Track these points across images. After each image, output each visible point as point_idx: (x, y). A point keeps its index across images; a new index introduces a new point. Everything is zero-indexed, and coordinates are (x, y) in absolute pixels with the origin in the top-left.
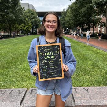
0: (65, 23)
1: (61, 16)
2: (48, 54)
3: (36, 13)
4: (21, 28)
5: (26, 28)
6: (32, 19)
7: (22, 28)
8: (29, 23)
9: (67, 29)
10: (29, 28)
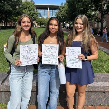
0: (62, 17)
1: (59, 10)
9: (64, 23)
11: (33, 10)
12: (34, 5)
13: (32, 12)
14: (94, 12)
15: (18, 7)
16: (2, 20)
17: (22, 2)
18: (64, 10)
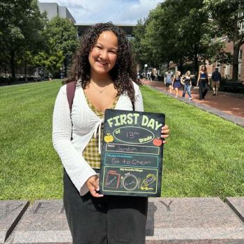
0: (141, 52)
1: (132, 36)
3: (73, 28)
4: (38, 62)
5: (50, 61)
6: (66, 40)
7: (40, 61)
8: (56, 51)
9: (146, 66)
10: (57, 62)
11: (74, 38)
12: (76, 26)
13: (70, 42)
17: (47, 20)
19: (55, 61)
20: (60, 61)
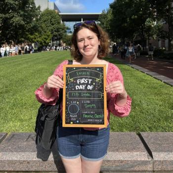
2: (82, 81)
11: (59, 23)
12: (60, 15)
13: (56, 26)
14: (156, 23)
15: (34, 19)
16: (11, 41)
17: (41, 12)
18: (107, 20)
19: (45, 38)
20: (49, 39)
